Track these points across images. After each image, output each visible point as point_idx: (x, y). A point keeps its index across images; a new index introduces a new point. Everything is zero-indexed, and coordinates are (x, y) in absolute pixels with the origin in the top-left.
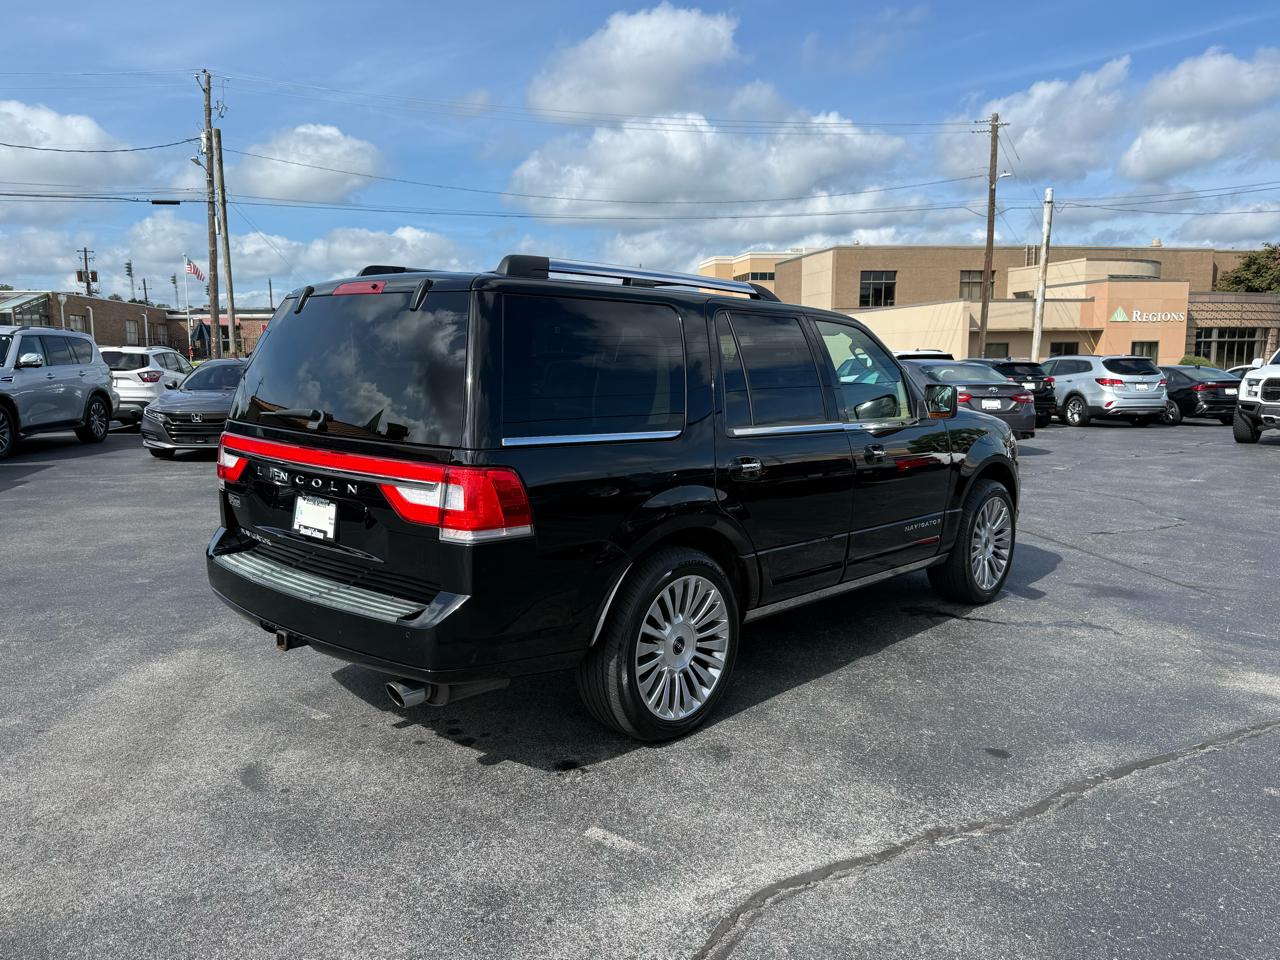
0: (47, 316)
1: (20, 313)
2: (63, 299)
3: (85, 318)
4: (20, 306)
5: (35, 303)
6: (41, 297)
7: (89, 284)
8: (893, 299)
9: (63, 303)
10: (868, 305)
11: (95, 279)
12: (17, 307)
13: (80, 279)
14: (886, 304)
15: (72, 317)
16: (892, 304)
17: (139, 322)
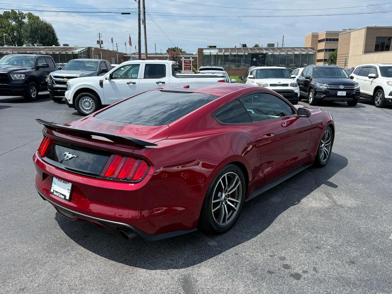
0: (88, 55)
1: (80, 54)
2: (93, 49)
3: (100, 55)
4: (80, 51)
5: (85, 50)
6: (87, 49)
7: (100, 45)
8: (389, 48)
9: (93, 50)
10: (378, 51)
11: (102, 43)
12: (79, 52)
13: (98, 43)
14: (386, 50)
15: (96, 55)
16: (389, 50)
17: (115, 57)
